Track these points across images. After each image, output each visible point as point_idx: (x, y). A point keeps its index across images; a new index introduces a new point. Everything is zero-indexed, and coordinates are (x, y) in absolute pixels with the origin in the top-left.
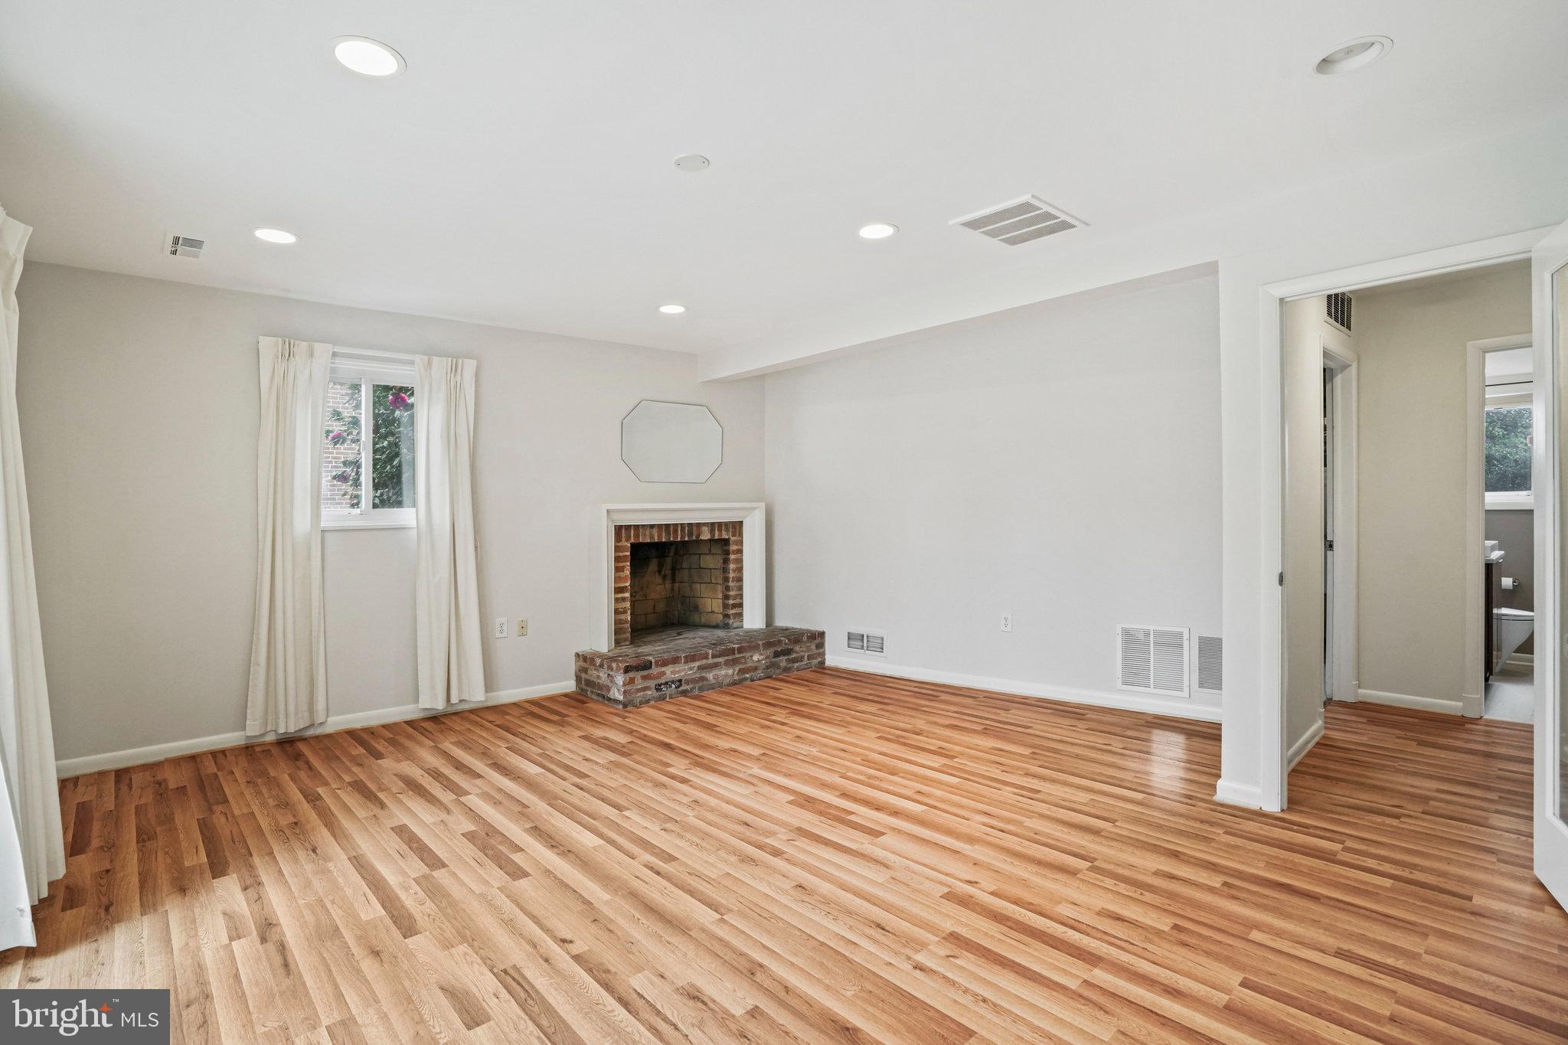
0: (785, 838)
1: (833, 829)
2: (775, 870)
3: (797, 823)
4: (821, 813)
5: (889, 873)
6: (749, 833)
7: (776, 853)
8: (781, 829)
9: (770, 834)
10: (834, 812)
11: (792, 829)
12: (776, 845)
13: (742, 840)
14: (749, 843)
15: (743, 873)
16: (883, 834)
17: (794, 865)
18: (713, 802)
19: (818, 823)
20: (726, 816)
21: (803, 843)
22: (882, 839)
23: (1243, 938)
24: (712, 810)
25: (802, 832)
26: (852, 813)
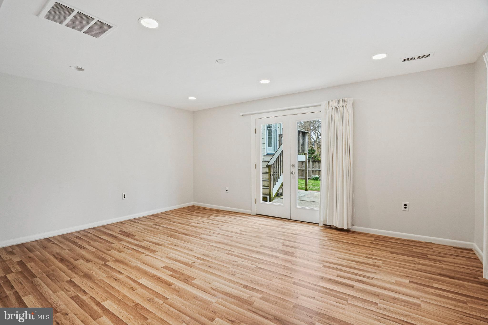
0: (196, 263)
1: (179, 268)
2: (198, 254)
3: (192, 269)
4: (183, 274)
5: (168, 256)
6: (208, 264)
7: (198, 258)
8: (197, 266)
9: (200, 264)
10: (177, 275)
11: (194, 267)
12: (199, 260)
13: (210, 261)
14: (207, 260)
15: (207, 252)
16: (163, 267)
17: (193, 255)
18: (226, 276)
19: (184, 270)
20: (218, 269)
21: (190, 262)
22: (164, 265)
23: (98, 250)
24: (224, 271)
25: (190, 266)
26: (170, 275)
